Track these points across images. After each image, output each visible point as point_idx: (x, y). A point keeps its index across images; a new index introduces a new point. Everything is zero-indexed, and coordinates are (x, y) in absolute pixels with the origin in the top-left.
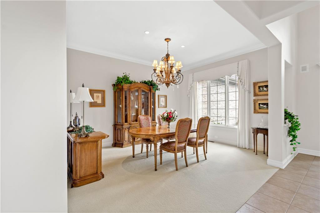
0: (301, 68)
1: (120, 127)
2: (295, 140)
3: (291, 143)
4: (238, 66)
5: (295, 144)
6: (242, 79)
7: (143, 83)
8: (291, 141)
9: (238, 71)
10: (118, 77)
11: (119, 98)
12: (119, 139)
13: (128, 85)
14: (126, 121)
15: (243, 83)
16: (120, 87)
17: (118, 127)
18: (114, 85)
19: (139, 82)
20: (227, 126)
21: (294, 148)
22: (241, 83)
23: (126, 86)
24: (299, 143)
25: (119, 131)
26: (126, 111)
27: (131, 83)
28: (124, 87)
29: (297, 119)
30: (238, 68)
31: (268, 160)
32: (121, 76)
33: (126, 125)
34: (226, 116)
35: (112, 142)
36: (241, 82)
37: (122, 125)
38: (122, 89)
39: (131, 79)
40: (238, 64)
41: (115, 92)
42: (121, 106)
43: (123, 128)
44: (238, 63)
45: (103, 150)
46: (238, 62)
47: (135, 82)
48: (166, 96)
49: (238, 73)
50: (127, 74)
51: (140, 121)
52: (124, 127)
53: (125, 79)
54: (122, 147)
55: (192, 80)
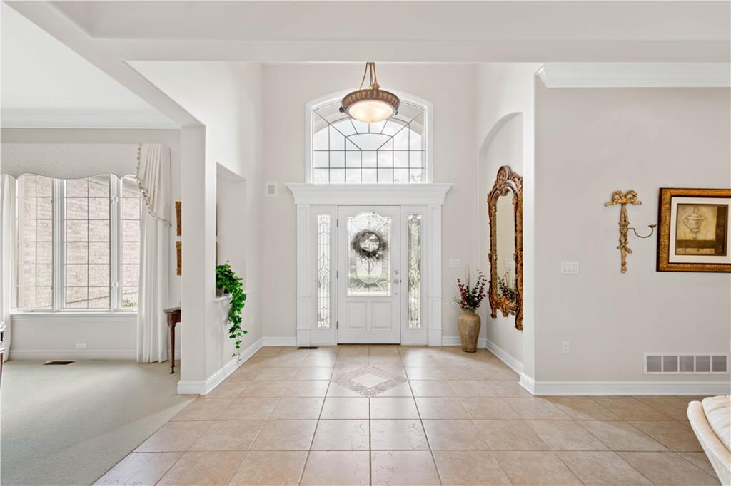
0: (267, 187)
2: (238, 327)
3: (231, 334)
4: (139, 153)
5: (239, 334)
6: (147, 191)
8: (232, 330)
9: (138, 168)
15: (149, 199)
20: (115, 311)
21: (237, 343)
22: (146, 198)
24: (245, 332)
29: (241, 284)
30: (139, 158)
31: (180, 382)
34: (113, 284)
36: (145, 196)
40: (140, 149)
44: (138, 147)
46: (141, 144)
49: (138, 172)
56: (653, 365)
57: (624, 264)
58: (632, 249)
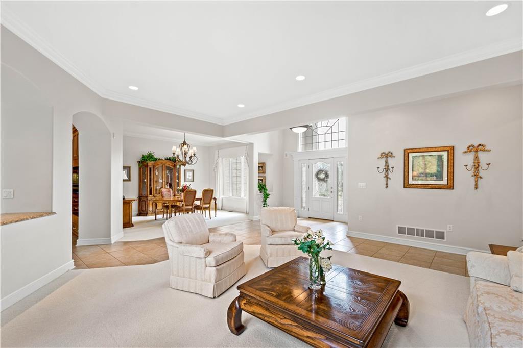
1: (145, 199)
7: (167, 159)
10: (143, 155)
11: (144, 173)
12: (144, 209)
13: (153, 162)
14: (151, 194)
16: (145, 164)
17: (143, 199)
18: (140, 162)
19: (164, 159)
23: (150, 163)
25: (144, 202)
26: (150, 185)
27: (156, 160)
28: (149, 164)
32: (146, 153)
33: (150, 197)
35: (137, 213)
37: (147, 197)
38: (146, 166)
39: (155, 156)
41: (140, 169)
42: (145, 180)
43: (147, 199)
44: (246, 147)
45: (133, 218)
47: (159, 159)
48: (193, 171)
50: (152, 152)
51: (162, 193)
52: (149, 198)
53: (150, 157)
54: (146, 216)
55: (217, 156)
56: (401, 230)
57: (387, 184)
58: (391, 177)
